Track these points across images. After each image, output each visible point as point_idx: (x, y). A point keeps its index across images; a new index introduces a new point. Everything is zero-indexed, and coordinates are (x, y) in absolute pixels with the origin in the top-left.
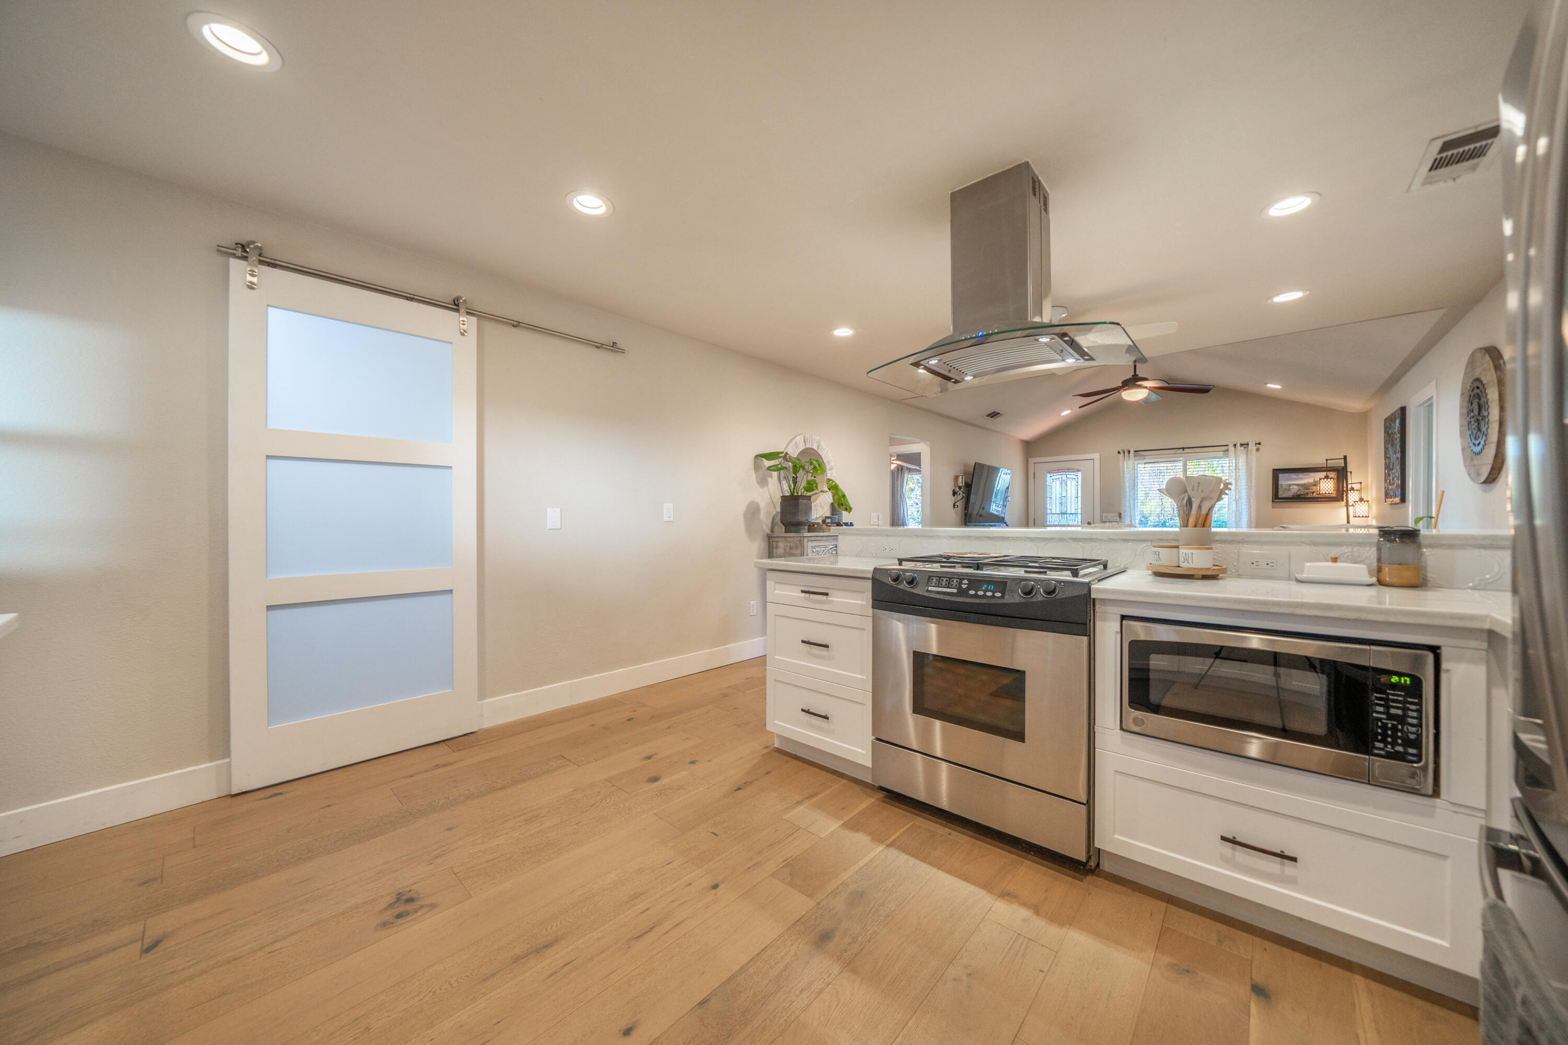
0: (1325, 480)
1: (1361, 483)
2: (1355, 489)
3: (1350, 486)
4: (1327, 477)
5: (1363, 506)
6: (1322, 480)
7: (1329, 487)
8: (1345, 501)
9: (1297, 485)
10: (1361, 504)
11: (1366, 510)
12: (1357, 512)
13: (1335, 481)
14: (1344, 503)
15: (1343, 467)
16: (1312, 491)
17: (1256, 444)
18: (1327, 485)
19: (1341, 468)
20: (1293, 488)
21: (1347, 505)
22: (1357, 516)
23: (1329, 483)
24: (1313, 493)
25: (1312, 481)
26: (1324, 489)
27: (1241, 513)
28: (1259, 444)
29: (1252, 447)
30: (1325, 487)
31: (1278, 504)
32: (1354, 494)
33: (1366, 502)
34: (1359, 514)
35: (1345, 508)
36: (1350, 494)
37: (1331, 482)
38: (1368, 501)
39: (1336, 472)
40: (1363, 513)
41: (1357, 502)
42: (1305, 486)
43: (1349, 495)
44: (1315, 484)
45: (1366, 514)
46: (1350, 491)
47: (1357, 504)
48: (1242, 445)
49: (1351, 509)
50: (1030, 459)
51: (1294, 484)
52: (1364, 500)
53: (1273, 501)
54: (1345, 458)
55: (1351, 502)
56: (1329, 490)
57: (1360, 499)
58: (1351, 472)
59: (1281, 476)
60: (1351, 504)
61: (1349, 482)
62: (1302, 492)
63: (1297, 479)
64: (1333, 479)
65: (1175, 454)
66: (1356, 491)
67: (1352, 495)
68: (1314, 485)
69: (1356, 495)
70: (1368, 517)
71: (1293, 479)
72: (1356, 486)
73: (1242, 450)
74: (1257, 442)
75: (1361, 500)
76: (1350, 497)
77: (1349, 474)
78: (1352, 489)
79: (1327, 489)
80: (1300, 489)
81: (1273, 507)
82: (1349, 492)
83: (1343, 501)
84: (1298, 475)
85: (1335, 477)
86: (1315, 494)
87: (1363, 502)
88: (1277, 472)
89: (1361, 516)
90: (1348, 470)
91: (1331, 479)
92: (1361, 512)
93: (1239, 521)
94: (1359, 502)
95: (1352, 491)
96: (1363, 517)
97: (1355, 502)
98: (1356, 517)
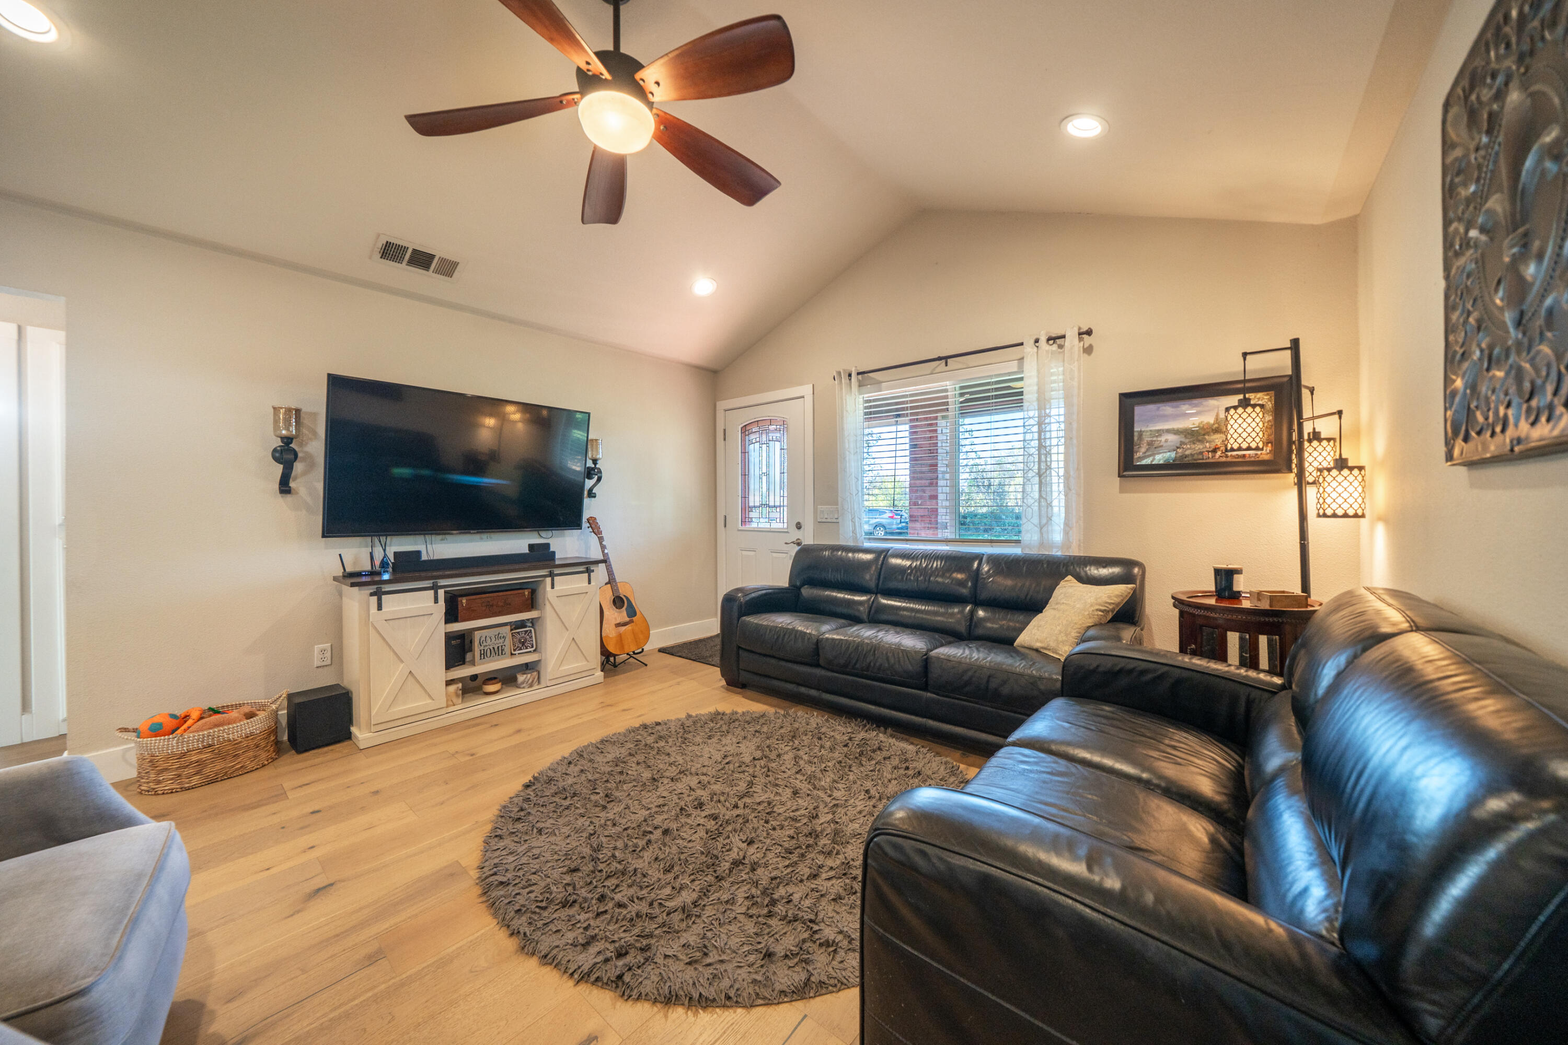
0: (1240, 410)
1: (1340, 413)
2: (1323, 436)
3: (1308, 428)
4: (1245, 403)
5: (1345, 484)
6: (1232, 411)
7: (1249, 430)
8: (1295, 470)
9: (1176, 432)
10: (1340, 478)
11: (1356, 495)
12: (1329, 501)
13: (1269, 418)
14: (1292, 477)
15: (1290, 377)
16: (1213, 446)
17: (1080, 334)
18: (1245, 425)
19: (1286, 379)
20: (1166, 441)
21: (1301, 483)
22: (1329, 512)
23: (1249, 420)
24: (1214, 451)
25: (1212, 421)
26: (1236, 436)
27: (1049, 505)
28: (1089, 332)
29: (1072, 340)
30: (1240, 430)
31: (1131, 483)
32: (1320, 449)
33: (1356, 472)
34: (1334, 506)
35: (1294, 492)
36: (1310, 449)
37: (1254, 415)
38: (1361, 468)
39: (1272, 393)
40: (1345, 506)
41: (1329, 470)
42: (1195, 435)
43: (1306, 454)
44: (1218, 428)
45: (1356, 506)
46: (1310, 441)
47: (1329, 479)
48: (1052, 339)
49: (1311, 493)
50: (718, 403)
51: (1168, 431)
52: (1350, 464)
53: (1119, 476)
54: (1295, 345)
55: (1311, 473)
56: (1249, 440)
57: (1336, 461)
58: (1312, 391)
59: (1139, 410)
60: (1310, 479)
61: (1307, 414)
62: (1192, 449)
63: (1175, 417)
64: (1262, 406)
65: (932, 374)
66: (1325, 443)
67: (1315, 454)
68: (1217, 431)
69: (1325, 454)
70: (1363, 516)
71: (1165, 418)
72: (1327, 427)
73: (1053, 352)
74: (1084, 329)
75: (1341, 464)
76: (1308, 459)
77: (1305, 393)
78: (1316, 436)
79: (1245, 435)
80: (1182, 443)
81: (1122, 490)
82: (1306, 444)
83: (1290, 471)
84: (1177, 407)
85: (1270, 405)
86: (1219, 453)
87: (1346, 472)
88: (1129, 401)
89: (1340, 512)
90: (1304, 382)
91: (1254, 406)
92: (1340, 501)
93: (1047, 523)
94: (1334, 472)
95: (1315, 443)
96: (1346, 515)
97: (1320, 470)
98: (1325, 516)
